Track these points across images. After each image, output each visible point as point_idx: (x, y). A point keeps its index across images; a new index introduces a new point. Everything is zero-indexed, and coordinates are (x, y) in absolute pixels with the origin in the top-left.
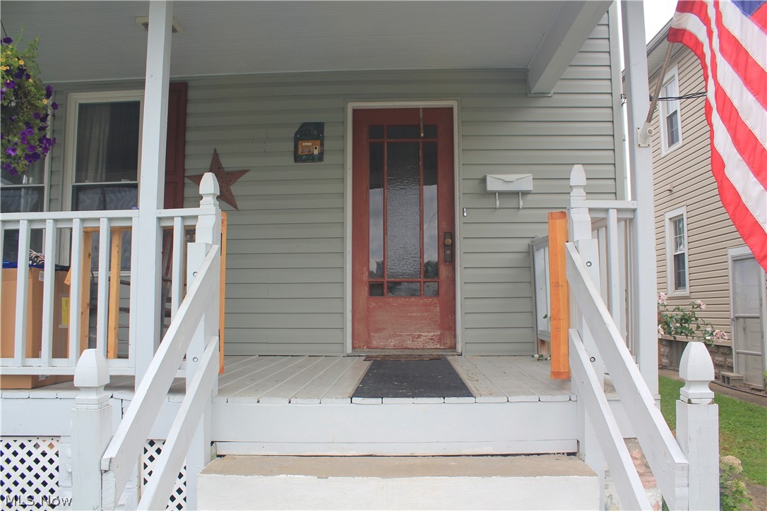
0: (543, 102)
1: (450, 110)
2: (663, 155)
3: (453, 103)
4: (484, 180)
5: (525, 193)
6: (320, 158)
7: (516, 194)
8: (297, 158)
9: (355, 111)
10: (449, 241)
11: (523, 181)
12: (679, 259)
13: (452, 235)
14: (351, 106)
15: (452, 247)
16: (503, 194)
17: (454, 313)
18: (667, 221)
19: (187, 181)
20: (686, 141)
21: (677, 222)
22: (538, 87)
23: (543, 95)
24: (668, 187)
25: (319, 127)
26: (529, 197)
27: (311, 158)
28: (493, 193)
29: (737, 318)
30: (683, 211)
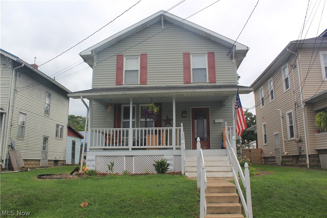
0: (225, 107)
1: (209, 108)
2: (261, 108)
3: (209, 107)
4: (215, 120)
5: (222, 123)
6: (186, 117)
7: (220, 123)
8: (182, 117)
9: (192, 108)
10: (209, 131)
11: (221, 121)
12: (265, 135)
13: (209, 130)
14: (191, 107)
15: (209, 132)
16: (218, 123)
17: (210, 144)
18: (263, 125)
19: (162, 121)
20: (265, 105)
21: (264, 125)
22: (224, 104)
23: (225, 105)
24: (262, 117)
25: (186, 111)
26: (223, 123)
27: (185, 117)
28: (216, 123)
29: (276, 149)
30: (265, 123)
